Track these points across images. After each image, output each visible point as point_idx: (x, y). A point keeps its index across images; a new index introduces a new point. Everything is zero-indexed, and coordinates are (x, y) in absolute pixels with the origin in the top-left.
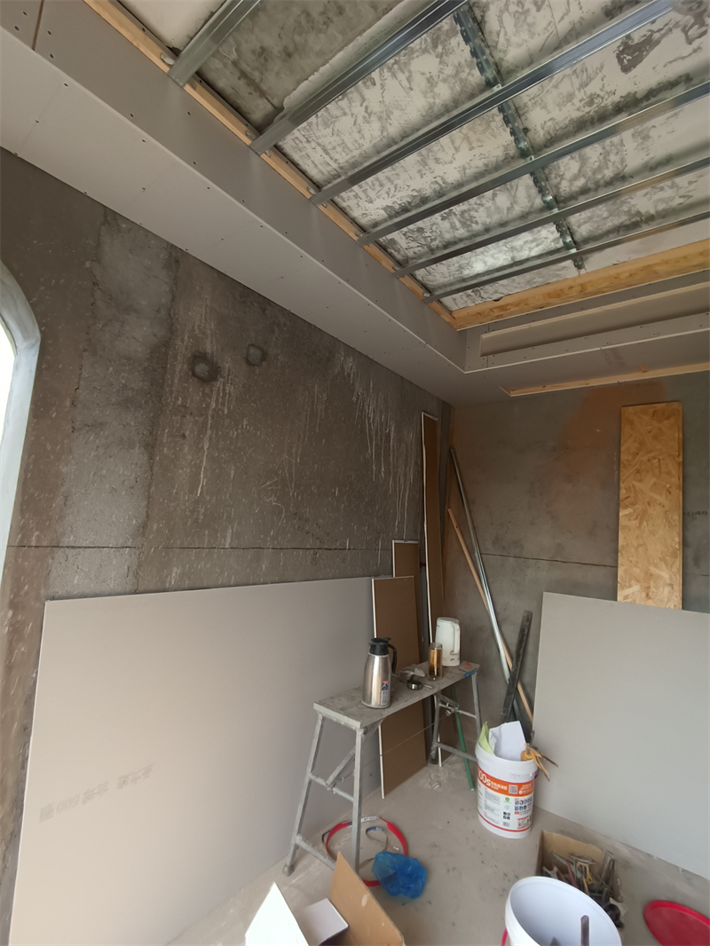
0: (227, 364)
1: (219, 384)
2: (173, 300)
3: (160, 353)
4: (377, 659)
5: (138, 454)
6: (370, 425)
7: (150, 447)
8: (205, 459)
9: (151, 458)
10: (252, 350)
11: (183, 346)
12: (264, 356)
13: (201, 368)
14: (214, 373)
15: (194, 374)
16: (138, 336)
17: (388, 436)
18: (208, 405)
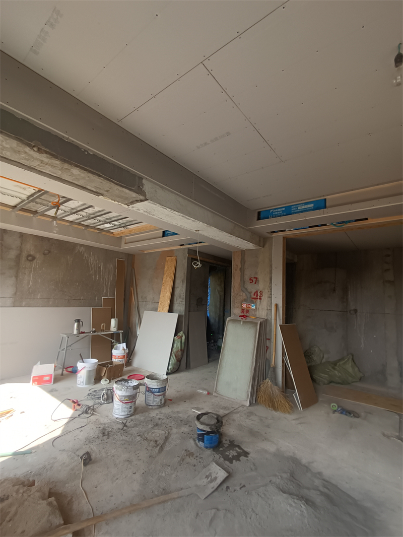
0: (37, 256)
1: (35, 261)
2: (22, 244)
3: (18, 257)
4: (76, 323)
5: (14, 279)
6: (91, 265)
7: (17, 277)
8: (31, 279)
9: (17, 279)
10: (45, 251)
11: (24, 254)
12: (49, 252)
13: (30, 258)
14: (34, 258)
15: (28, 260)
16: (13, 254)
17: (100, 267)
18: (32, 266)
